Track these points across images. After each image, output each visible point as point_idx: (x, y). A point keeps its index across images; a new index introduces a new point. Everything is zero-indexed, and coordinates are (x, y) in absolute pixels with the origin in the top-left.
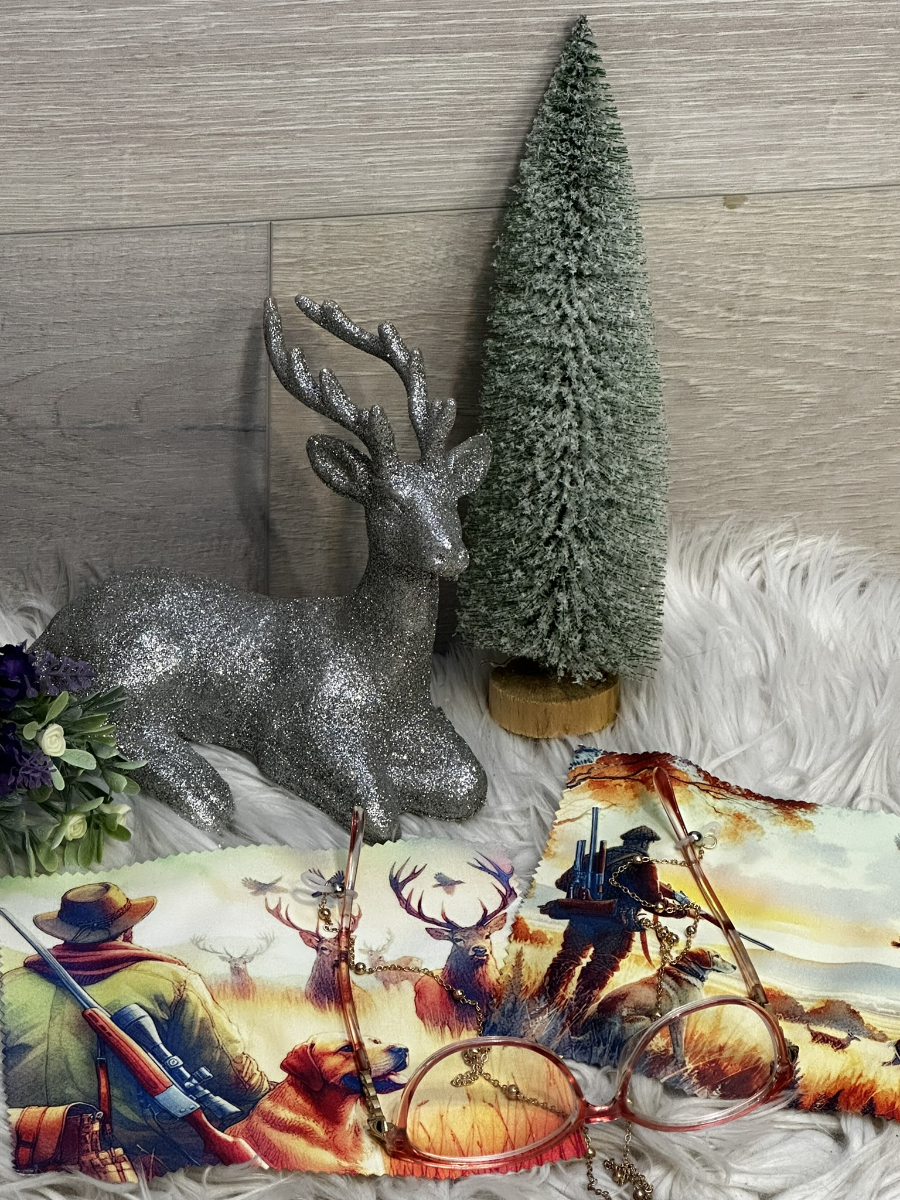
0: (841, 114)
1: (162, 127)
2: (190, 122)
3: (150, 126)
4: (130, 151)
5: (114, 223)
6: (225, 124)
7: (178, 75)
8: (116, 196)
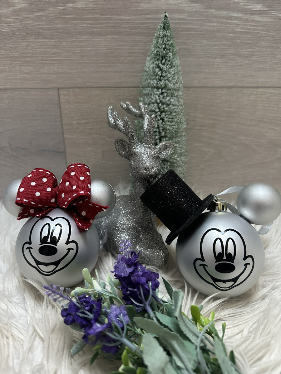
0: (218, 62)
1: (25, 57)
2: (32, 56)
3: (22, 57)
4: (18, 64)
5: (17, 87)
6: (43, 57)
7: (28, 40)
8: (16, 79)
